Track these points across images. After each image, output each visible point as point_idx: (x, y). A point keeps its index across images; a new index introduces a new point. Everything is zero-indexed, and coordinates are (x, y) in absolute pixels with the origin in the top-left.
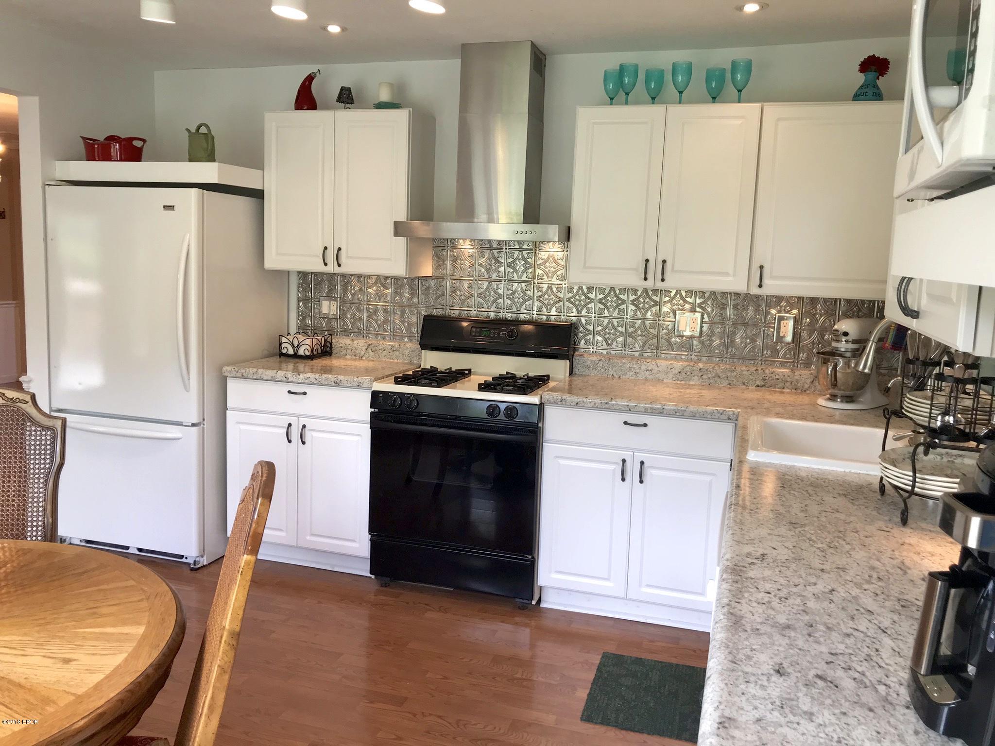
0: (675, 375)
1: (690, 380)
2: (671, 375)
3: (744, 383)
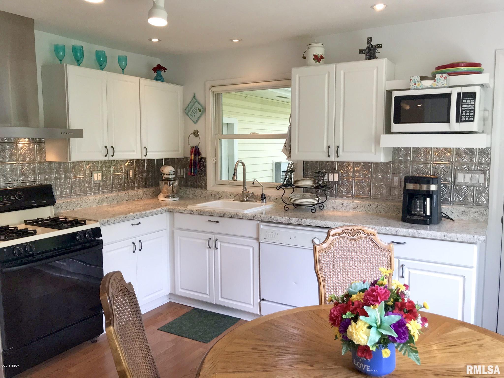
0: (97, 202)
1: (103, 204)
2: (95, 203)
3: (122, 200)
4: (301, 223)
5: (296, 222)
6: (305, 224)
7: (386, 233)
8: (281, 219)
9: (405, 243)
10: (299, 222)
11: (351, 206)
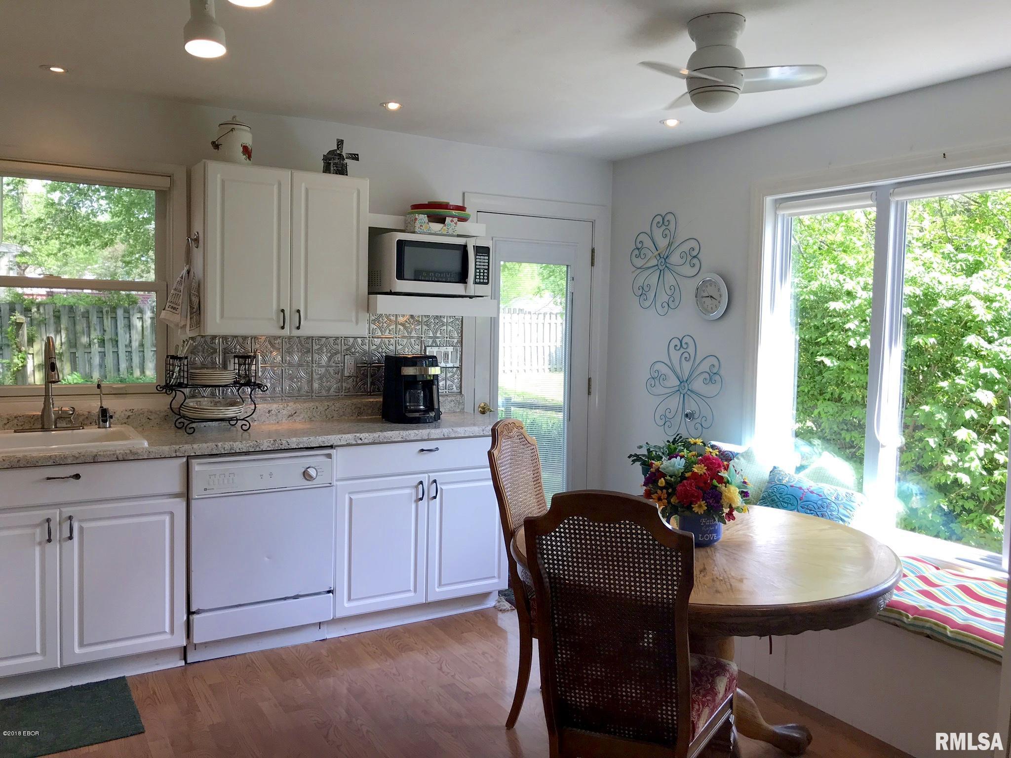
4: (281, 446)
5: (271, 446)
6: (289, 447)
7: (415, 438)
8: (240, 446)
9: (437, 449)
10: (277, 445)
11: (285, 412)
